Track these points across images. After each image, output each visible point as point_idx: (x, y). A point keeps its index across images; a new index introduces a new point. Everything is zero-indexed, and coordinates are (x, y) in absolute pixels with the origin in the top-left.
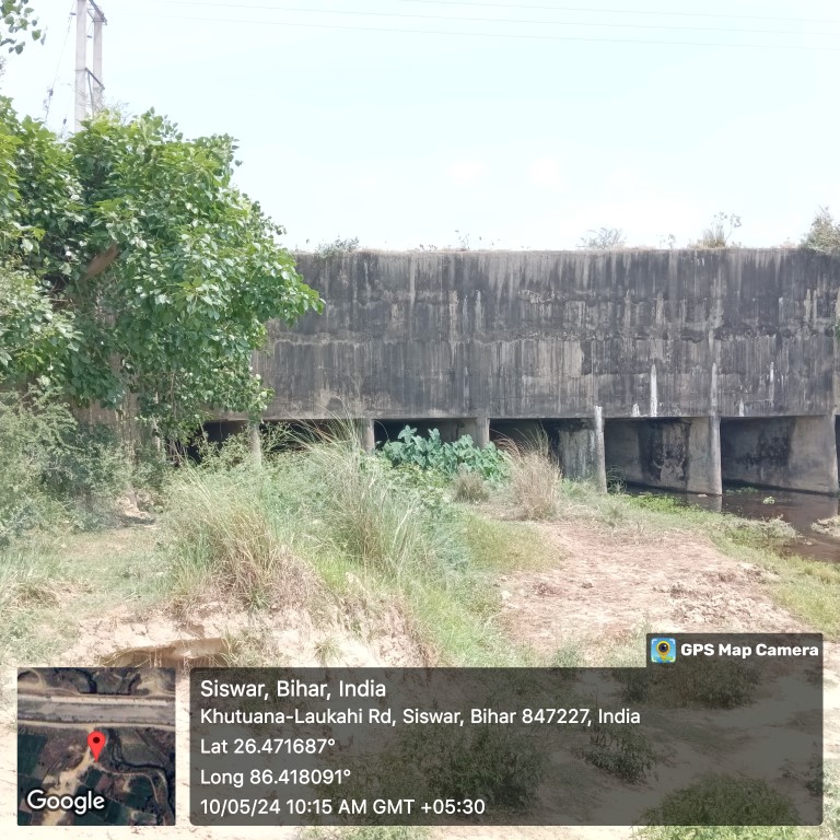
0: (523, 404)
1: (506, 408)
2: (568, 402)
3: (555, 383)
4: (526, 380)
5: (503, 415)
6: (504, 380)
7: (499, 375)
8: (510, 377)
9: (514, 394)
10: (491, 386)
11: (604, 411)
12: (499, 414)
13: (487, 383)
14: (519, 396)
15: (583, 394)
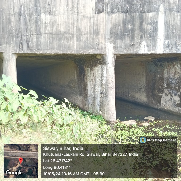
0: (43, 40)
1: (28, 44)
2: (83, 39)
3: (70, 21)
4: (45, 18)
5: (25, 51)
6: (25, 19)
7: (20, 13)
8: (30, 15)
9: (34, 32)
10: (13, 24)
11: (115, 48)
12: (22, 49)
13: (10, 21)
14: (39, 33)
15: (96, 32)
